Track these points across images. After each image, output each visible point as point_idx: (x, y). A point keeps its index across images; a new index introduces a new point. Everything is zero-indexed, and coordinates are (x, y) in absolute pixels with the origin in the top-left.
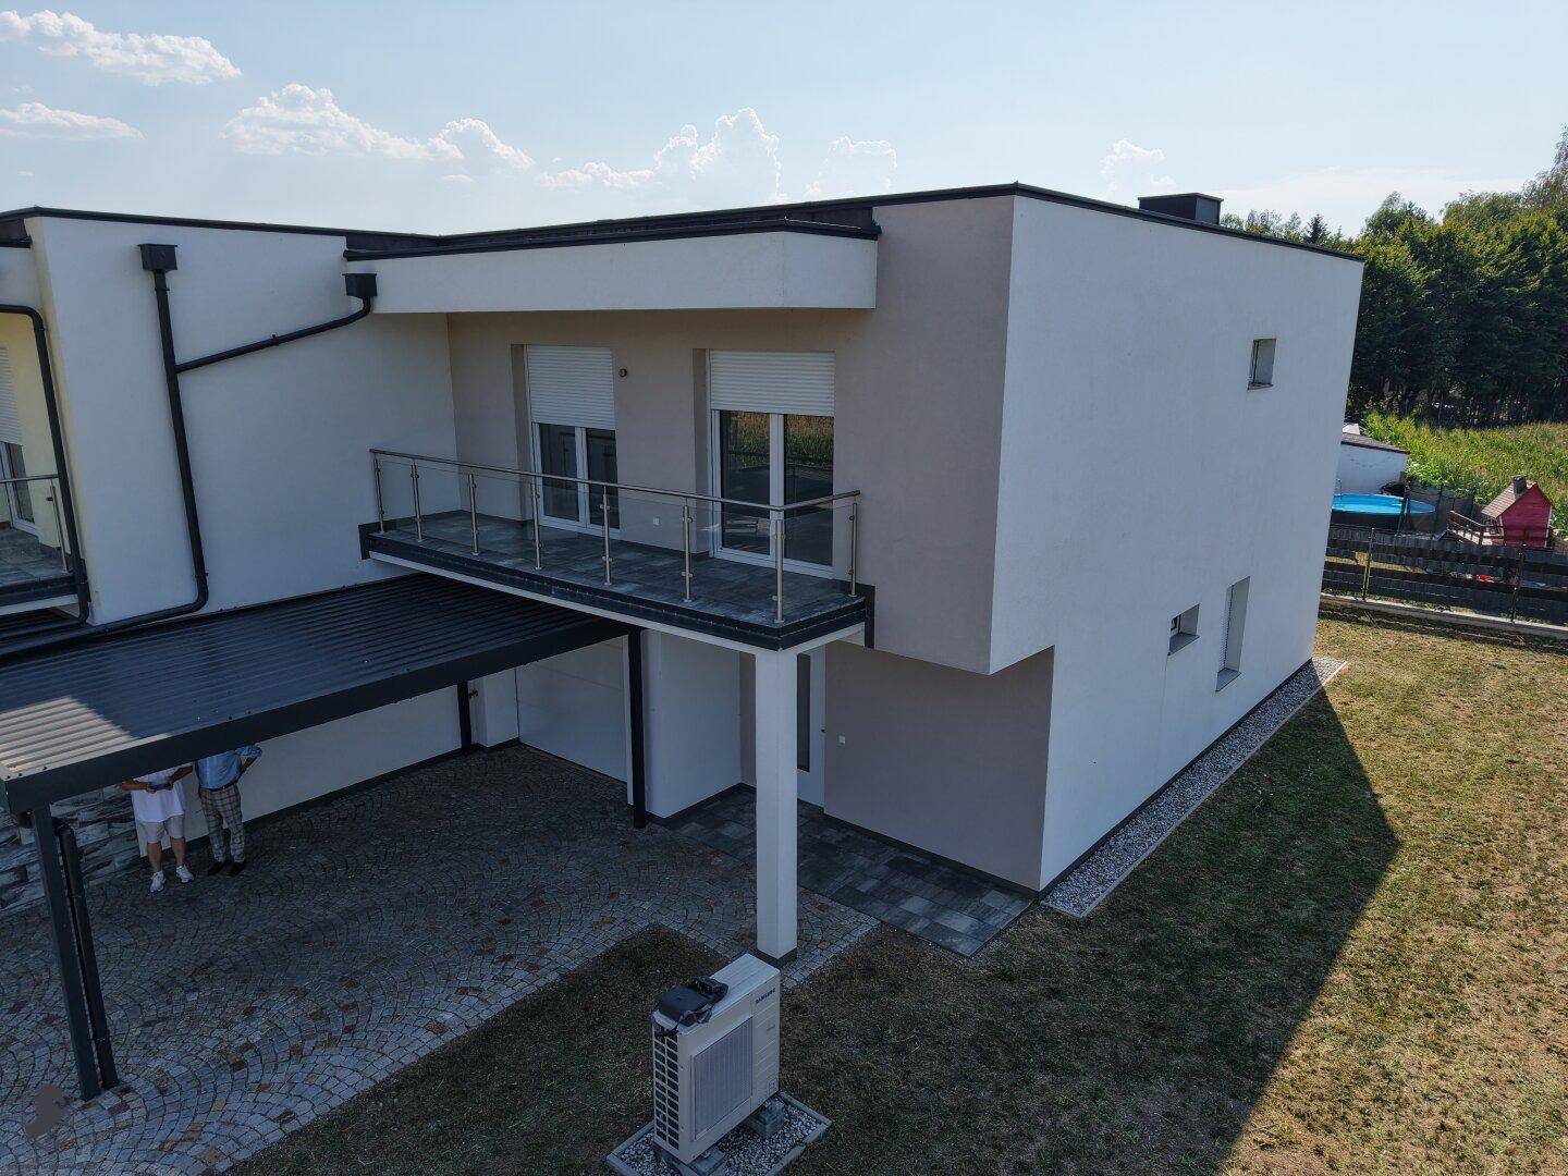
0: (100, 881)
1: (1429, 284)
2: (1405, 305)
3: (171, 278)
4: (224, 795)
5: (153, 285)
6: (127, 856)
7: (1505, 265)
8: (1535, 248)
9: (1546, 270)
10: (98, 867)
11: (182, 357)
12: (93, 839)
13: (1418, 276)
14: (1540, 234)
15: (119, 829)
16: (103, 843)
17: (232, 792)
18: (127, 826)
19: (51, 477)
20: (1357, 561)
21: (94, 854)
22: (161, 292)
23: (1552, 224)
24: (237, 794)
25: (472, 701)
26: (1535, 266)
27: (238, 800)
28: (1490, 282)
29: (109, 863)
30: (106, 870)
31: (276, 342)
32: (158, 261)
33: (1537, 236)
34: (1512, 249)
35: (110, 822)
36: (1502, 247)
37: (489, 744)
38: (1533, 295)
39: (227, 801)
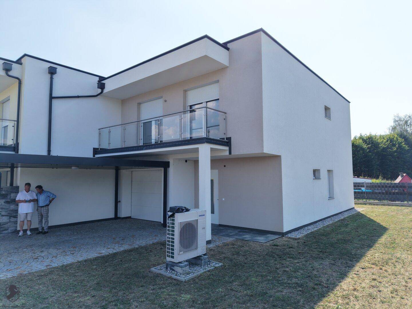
0: (3, 235)
1: (368, 148)
2: (363, 153)
3: (55, 76)
4: (45, 209)
5: (50, 77)
6: (13, 228)
7: (386, 145)
8: (393, 141)
9: (397, 146)
10: (4, 230)
11: (53, 95)
12: (4, 221)
13: (365, 146)
14: (394, 138)
15: (13, 219)
16: (7, 223)
17: (47, 208)
18: (15, 219)
19: (14, 121)
20: (362, 190)
21: (4, 226)
22: (52, 79)
23: (396, 136)
24: (48, 209)
25: (119, 203)
26: (394, 145)
27: (48, 211)
28: (384, 148)
29: (8, 229)
30: (6, 232)
31: (78, 97)
32: (52, 71)
33: (393, 139)
34: (387, 141)
35: (10, 217)
36: (385, 141)
37: (123, 216)
38: (395, 152)
39: (45, 211)
